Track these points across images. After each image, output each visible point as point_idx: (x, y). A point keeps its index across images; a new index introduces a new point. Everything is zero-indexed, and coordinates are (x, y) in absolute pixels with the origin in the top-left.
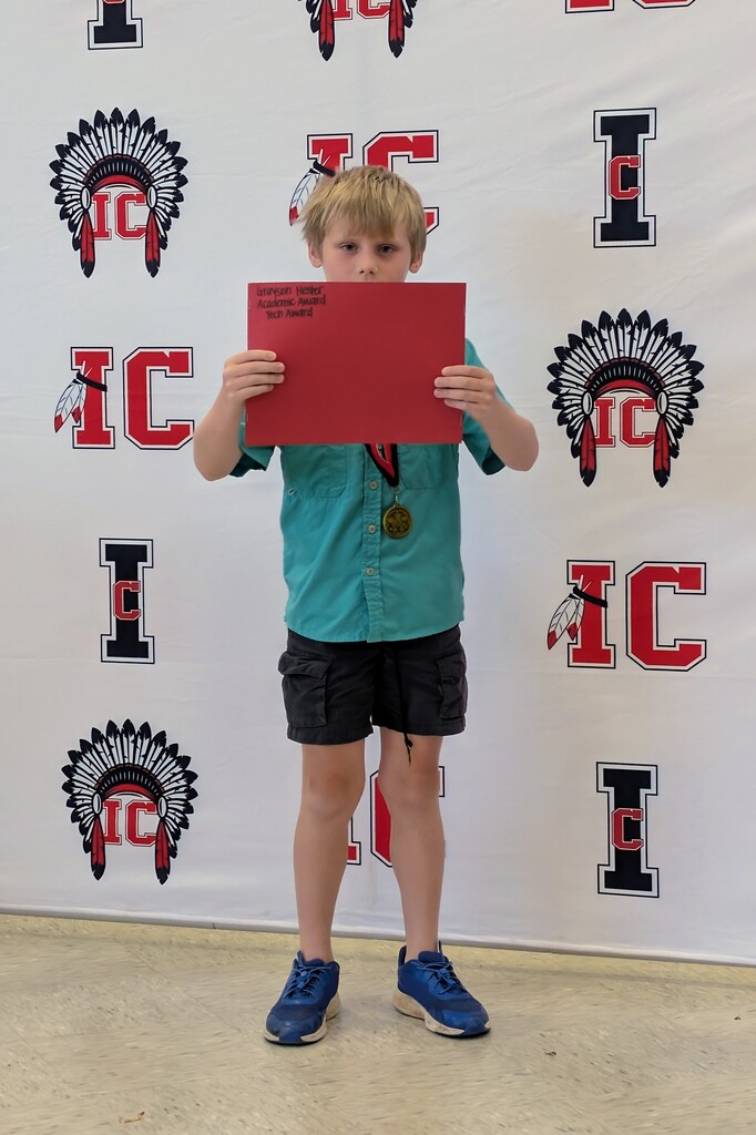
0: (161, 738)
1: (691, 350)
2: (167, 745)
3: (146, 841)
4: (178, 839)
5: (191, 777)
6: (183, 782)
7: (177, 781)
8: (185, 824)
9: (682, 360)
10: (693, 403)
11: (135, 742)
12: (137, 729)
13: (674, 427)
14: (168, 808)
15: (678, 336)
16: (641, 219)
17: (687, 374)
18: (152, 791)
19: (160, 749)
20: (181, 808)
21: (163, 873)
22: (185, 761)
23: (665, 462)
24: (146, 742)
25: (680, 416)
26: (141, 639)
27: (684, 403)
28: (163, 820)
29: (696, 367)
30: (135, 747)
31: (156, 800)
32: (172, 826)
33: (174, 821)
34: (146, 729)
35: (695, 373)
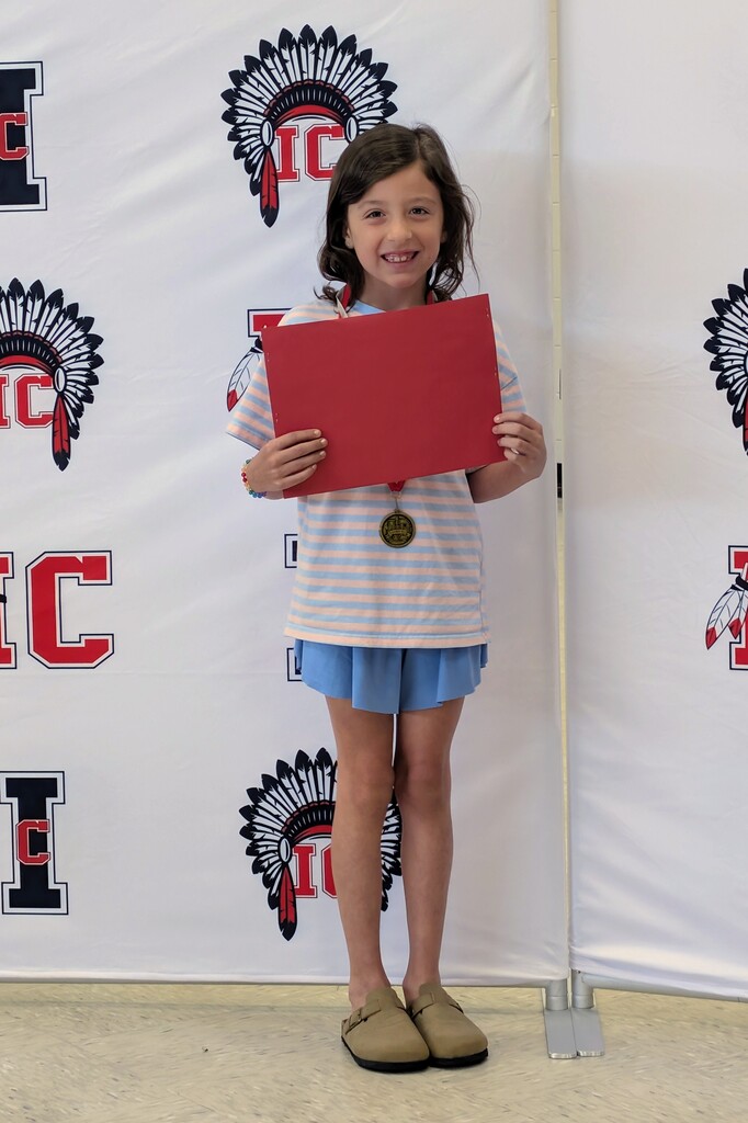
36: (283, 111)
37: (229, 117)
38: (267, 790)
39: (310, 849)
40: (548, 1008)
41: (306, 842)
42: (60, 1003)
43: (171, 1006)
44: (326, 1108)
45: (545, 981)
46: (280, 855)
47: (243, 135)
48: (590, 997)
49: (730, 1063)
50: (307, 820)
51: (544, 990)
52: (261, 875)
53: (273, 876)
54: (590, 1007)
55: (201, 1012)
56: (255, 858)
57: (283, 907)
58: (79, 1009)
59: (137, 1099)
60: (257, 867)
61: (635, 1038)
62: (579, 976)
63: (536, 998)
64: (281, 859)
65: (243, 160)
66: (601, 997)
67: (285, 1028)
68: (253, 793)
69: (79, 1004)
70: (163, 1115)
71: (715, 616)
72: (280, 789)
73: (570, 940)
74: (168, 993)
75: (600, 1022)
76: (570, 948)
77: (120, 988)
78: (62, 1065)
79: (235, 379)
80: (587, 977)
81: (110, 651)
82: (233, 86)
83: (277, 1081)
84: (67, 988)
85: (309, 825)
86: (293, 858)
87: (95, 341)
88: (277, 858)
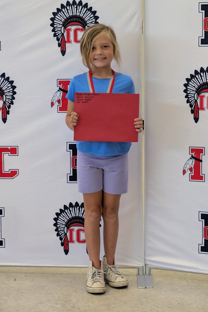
36: (67, 24)
37: (52, 25)
38: (61, 213)
39: (73, 230)
40: (138, 274)
41: (72, 228)
42: (3, 272)
43: (34, 273)
44: (75, 302)
45: (138, 267)
46: (64, 231)
47: (56, 30)
48: (150, 271)
49: (188, 290)
50: (72, 222)
51: (137, 269)
52: (59, 237)
53: (62, 237)
54: (150, 274)
55: (42, 275)
56: (57, 232)
57: (65, 246)
58: (8, 274)
59: (23, 299)
60: (58, 235)
61: (162, 283)
62: (147, 265)
63: (135, 271)
64: (65, 233)
65: (56, 37)
66: (153, 271)
67: (65, 280)
68: (57, 214)
69: (8, 272)
70: (31, 304)
71: (185, 166)
72: (65, 213)
73: (145, 255)
74: (33, 270)
75: (153, 278)
76: (144, 258)
77: (19, 268)
78: (3, 290)
79: (53, 99)
80: (149, 266)
81: (18, 174)
82: (53, 17)
83: (62, 295)
84: (4, 268)
85: (72, 223)
86: (68, 232)
87: (14, 87)
88: (64, 232)
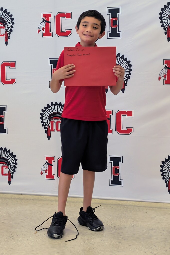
0: (9, 151)
1: (130, 62)
2: (10, 153)
3: (6, 175)
4: (13, 174)
5: (16, 160)
6: (14, 161)
7: (13, 161)
8: (15, 171)
9: (127, 64)
10: (130, 74)
11: (3, 152)
12: (3, 149)
13: (126, 79)
14: (11, 167)
15: (126, 59)
16: (118, 32)
17: (128, 67)
18: (7, 163)
19: (9, 154)
20: (14, 167)
21: (10, 182)
22: (14, 156)
23: (124, 87)
24: (6, 152)
25: (127, 77)
26: (4, 128)
27: (128, 74)
28: (10, 170)
29: (131, 66)
30: (3, 153)
31: (8, 166)
32: (12, 171)
33: (12, 170)
34: (5, 149)
35: (130, 67)
